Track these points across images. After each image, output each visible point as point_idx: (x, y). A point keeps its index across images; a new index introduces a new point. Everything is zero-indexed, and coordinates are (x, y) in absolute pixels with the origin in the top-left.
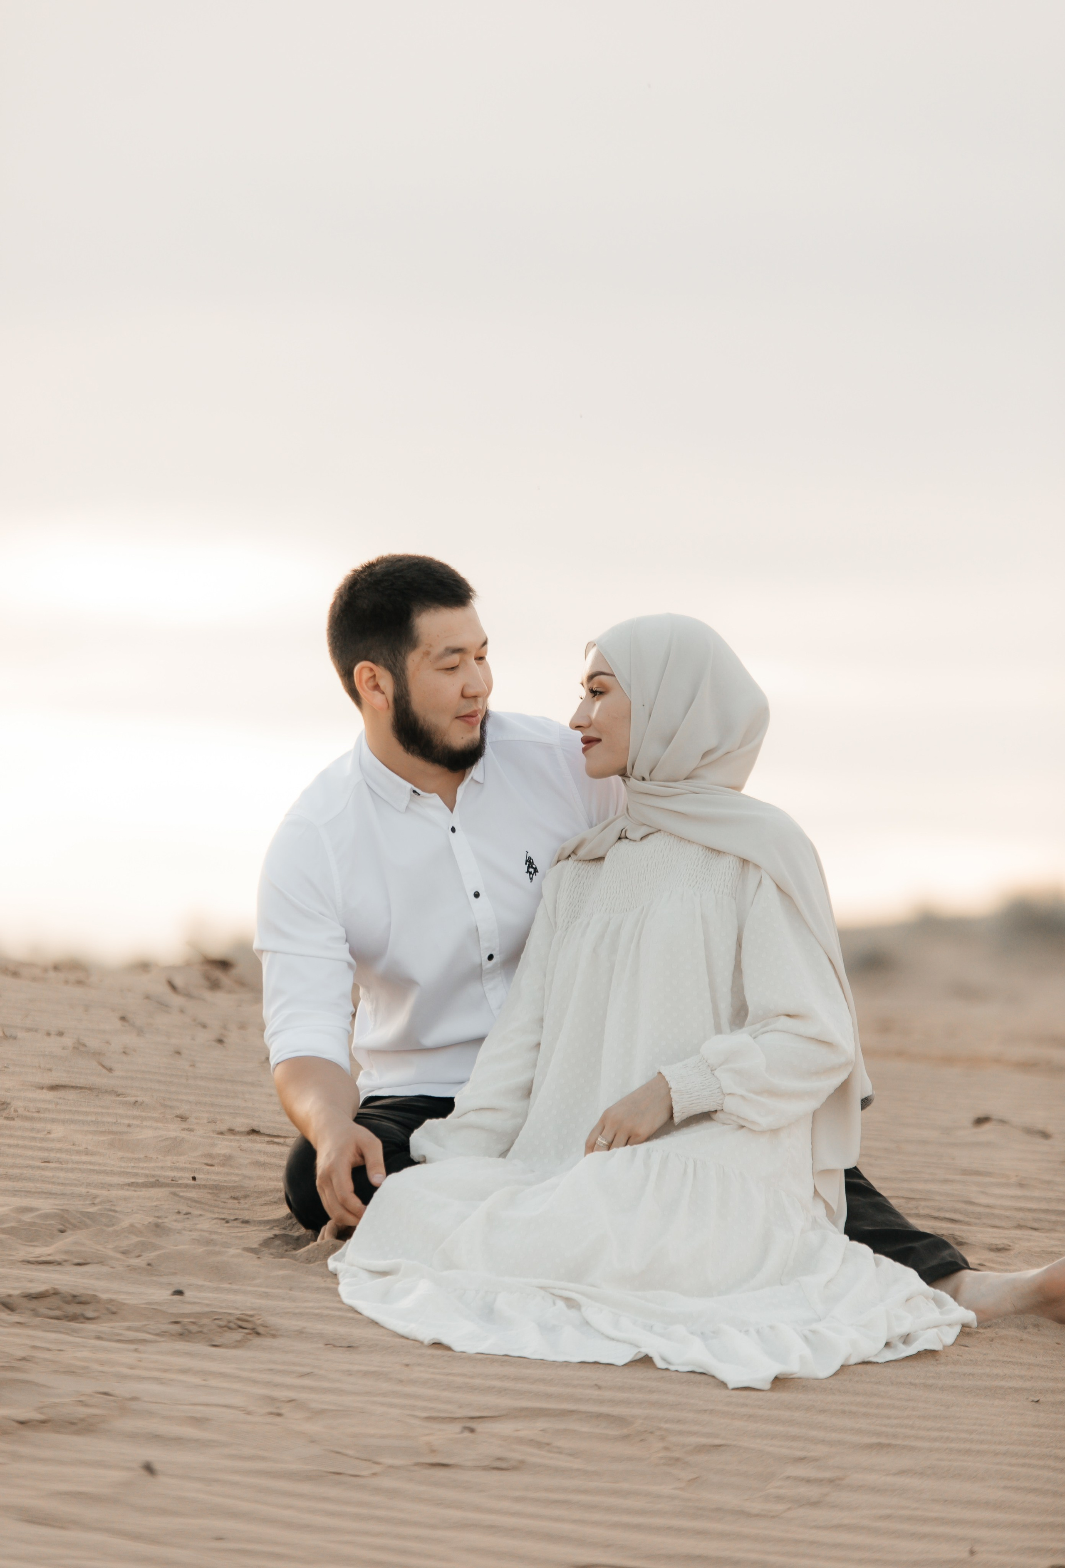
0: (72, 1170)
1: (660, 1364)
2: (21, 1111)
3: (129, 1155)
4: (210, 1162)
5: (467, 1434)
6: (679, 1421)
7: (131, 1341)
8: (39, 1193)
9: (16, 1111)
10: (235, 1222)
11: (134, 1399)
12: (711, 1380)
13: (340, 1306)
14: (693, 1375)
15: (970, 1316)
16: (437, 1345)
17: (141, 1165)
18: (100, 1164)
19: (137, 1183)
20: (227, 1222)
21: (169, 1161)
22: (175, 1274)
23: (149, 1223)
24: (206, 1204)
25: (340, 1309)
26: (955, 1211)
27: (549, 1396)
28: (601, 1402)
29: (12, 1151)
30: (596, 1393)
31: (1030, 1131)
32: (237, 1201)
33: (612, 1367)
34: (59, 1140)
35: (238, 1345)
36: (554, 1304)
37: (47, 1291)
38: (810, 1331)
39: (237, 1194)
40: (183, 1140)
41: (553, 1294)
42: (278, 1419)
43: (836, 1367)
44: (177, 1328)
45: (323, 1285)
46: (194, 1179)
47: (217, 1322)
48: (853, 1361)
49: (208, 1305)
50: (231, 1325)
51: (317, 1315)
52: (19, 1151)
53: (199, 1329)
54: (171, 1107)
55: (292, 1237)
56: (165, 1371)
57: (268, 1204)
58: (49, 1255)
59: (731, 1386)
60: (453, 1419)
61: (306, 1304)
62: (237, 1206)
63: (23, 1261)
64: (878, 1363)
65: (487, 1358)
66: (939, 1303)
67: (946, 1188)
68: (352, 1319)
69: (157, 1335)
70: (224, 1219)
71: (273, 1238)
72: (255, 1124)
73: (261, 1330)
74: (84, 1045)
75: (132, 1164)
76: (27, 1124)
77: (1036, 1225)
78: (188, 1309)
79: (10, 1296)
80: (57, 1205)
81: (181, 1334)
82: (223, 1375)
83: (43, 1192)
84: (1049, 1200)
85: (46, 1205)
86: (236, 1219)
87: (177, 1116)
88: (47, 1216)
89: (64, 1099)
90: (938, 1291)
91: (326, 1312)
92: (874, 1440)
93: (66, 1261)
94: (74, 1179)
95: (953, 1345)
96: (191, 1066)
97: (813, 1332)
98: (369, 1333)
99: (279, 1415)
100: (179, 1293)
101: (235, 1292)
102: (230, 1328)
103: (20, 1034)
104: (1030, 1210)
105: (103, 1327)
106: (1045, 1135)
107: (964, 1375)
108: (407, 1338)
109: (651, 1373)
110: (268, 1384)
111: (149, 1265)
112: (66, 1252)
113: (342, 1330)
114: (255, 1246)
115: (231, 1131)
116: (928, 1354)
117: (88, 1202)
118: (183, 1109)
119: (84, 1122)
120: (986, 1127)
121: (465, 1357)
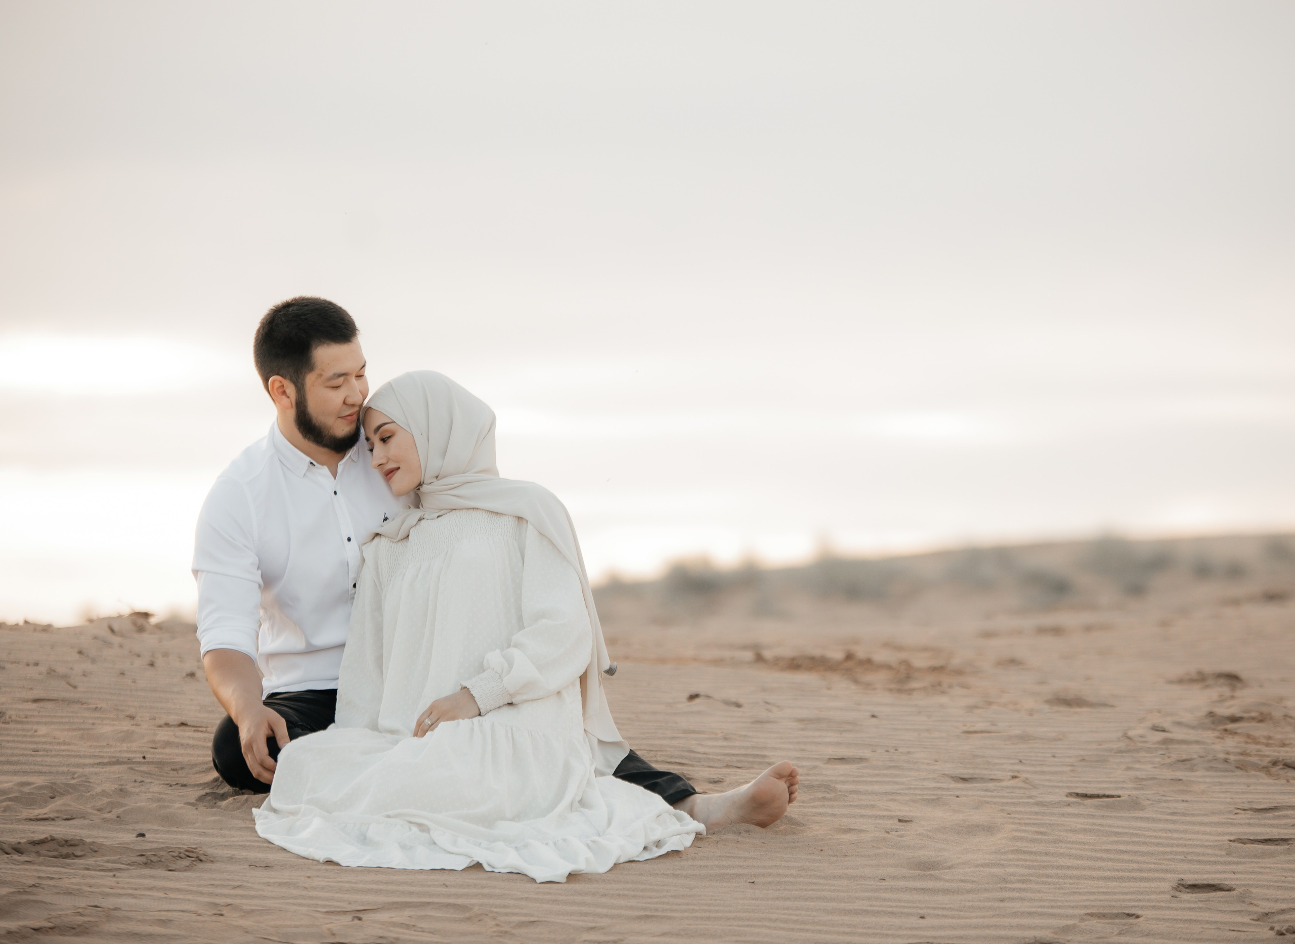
0: (55, 756)
1: (488, 868)
2: (14, 717)
3: (95, 744)
4: (154, 746)
5: (356, 921)
6: (504, 906)
7: (110, 870)
8: (33, 772)
9: (10, 717)
10: (177, 786)
11: (116, 909)
12: (524, 877)
13: (257, 839)
14: (511, 875)
15: (701, 827)
16: (329, 862)
17: (105, 750)
18: (75, 751)
19: (103, 763)
20: (171, 786)
21: (125, 746)
22: (137, 823)
23: (116, 789)
24: (155, 775)
25: (257, 841)
26: (682, 757)
27: (411, 893)
28: (449, 896)
29: (10, 745)
30: (444, 890)
31: (728, 703)
32: (176, 772)
33: (453, 872)
34: (44, 736)
35: (187, 869)
37: (46, 838)
38: (592, 841)
39: (175, 767)
40: (133, 732)
42: (221, 918)
43: (611, 865)
44: (143, 859)
45: (244, 825)
46: (144, 758)
47: (171, 853)
48: (622, 860)
49: (163, 843)
50: (182, 855)
51: (241, 846)
52: (15, 745)
53: (159, 859)
54: (122, 711)
55: (218, 794)
56: (136, 889)
57: (199, 773)
58: (45, 814)
59: (538, 881)
60: (345, 912)
61: (233, 839)
62: (176, 775)
63: (26, 819)
66: (679, 819)
67: (675, 742)
68: (268, 847)
69: (129, 864)
70: (168, 784)
71: (205, 795)
72: (184, 719)
73: (203, 858)
74: (54, 671)
75: (98, 750)
76: (19, 726)
77: (739, 765)
78: (148, 846)
79: (19, 843)
80: (47, 780)
81: (146, 864)
82: (179, 890)
83: (36, 772)
84: (747, 748)
85: (40, 781)
86: (177, 784)
87: (127, 716)
88: (41, 788)
89: (44, 708)
90: (678, 811)
91: (248, 844)
92: (642, 913)
93: (57, 817)
94: (57, 762)
95: (691, 847)
96: (133, 682)
98: (280, 856)
99: (222, 915)
100: (142, 835)
101: (181, 833)
102: (181, 857)
103: (8, 666)
104: (734, 755)
105: (90, 861)
106: (738, 705)
107: (700, 866)
108: (308, 859)
109: (481, 875)
110: (211, 894)
111: (118, 817)
112: (58, 811)
113: (261, 855)
114: (193, 801)
115: (167, 725)
116: (675, 853)
117: (69, 777)
118: (131, 711)
119: (60, 723)
120: (697, 701)
121: (349, 870)
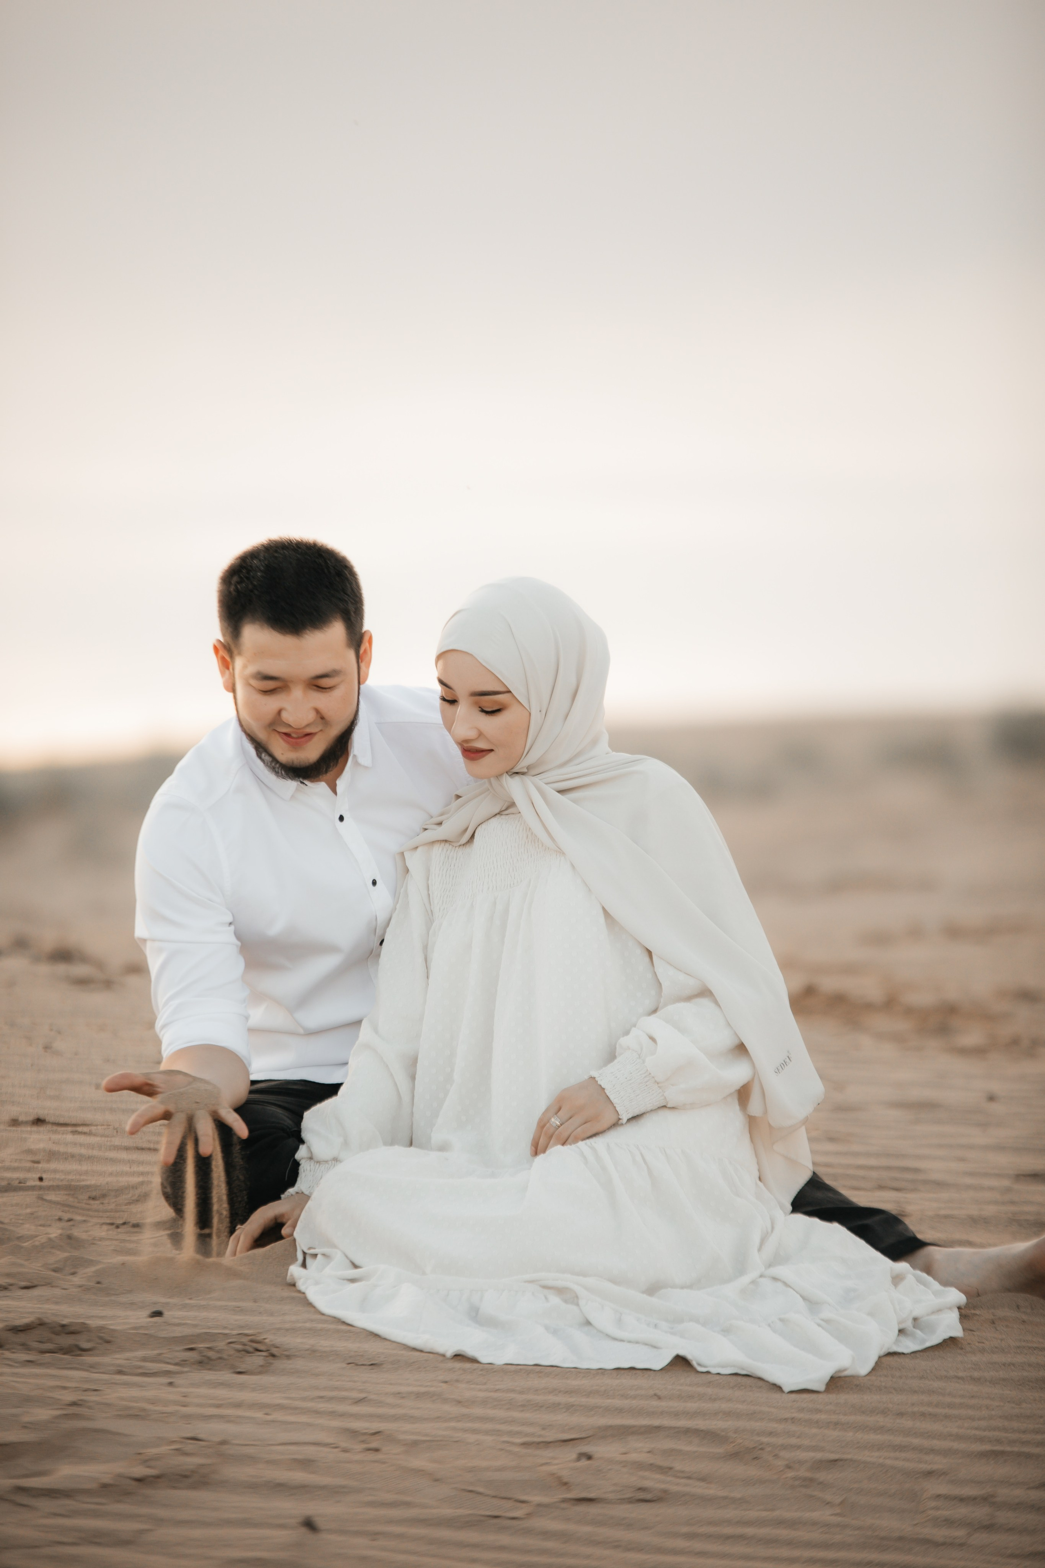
4: (36, 1159)
5: (584, 1459)
6: (771, 1434)
7: (158, 1374)
10: (125, 1226)
11: (223, 1442)
12: (761, 1383)
14: (739, 1379)
16: (459, 1357)
20: (118, 1227)
22: (137, 1292)
24: (77, 1208)
27: (620, 1411)
32: (99, 1203)
35: (263, 1370)
37: (31, 1321)
39: (94, 1194)
42: (380, 1456)
44: (194, 1354)
46: (40, 1179)
47: (231, 1345)
49: (195, 1326)
50: (247, 1347)
56: (221, 1406)
59: (786, 1389)
60: (555, 1444)
62: (106, 1207)
64: (903, 1354)
65: (521, 1369)
69: (176, 1364)
70: (112, 1224)
72: (32, 1112)
73: (274, 1351)
78: (185, 1332)
81: (200, 1362)
82: (281, 1407)
86: (124, 1224)
93: (11, 1285)
99: (378, 1450)
100: (159, 1313)
101: (205, 1308)
102: (247, 1352)
105: (119, 1359)
107: (1004, 1365)
108: (421, 1351)
109: (692, 1378)
110: (333, 1414)
111: (96, 1283)
112: (7, 1274)
113: (352, 1345)
115: (18, 1122)
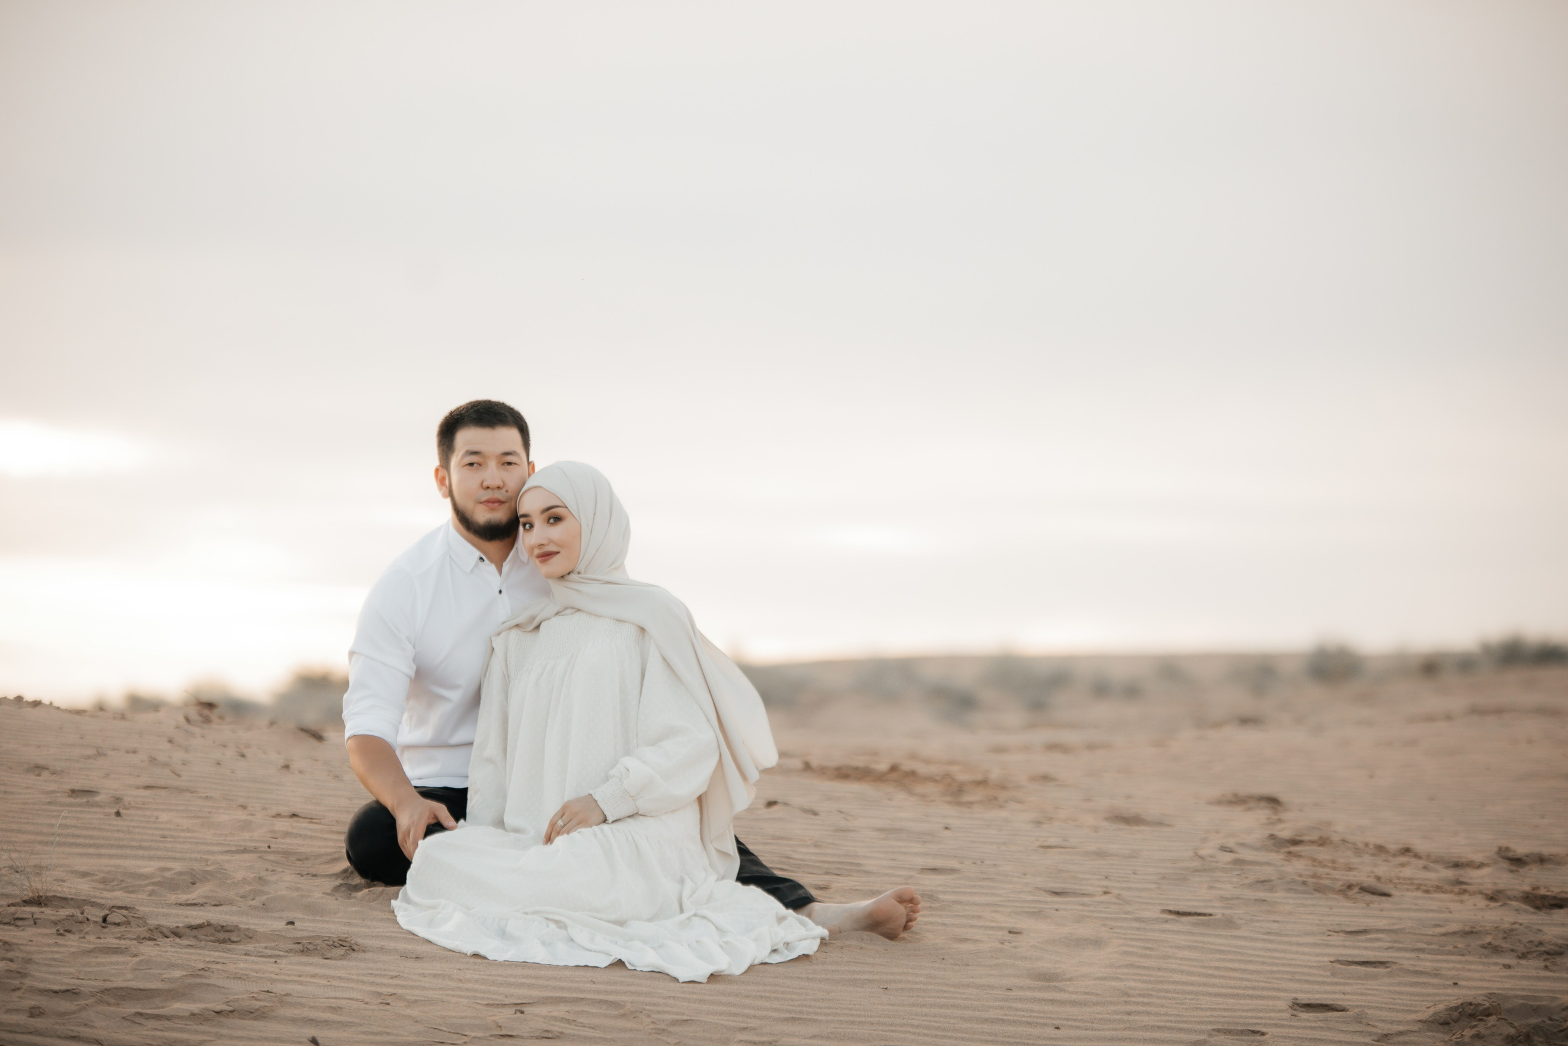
0: (184, 842)
2: (134, 804)
3: (218, 832)
4: (274, 836)
5: (519, 1014)
6: (653, 1005)
7: (270, 957)
8: (168, 858)
9: (129, 804)
10: (308, 876)
11: (287, 995)
12: (666, 977)
14: (653, 974)
15: (825, 932)
16: (476, 955)
17: (229, 838)
18: (201, 839)
19: (232, 851)
20: (302, 876)
21: (247, 835)
22: (284, 911)
23: (253, 877)
24: (283, 864)
27: (563, 989)
28: (598, 992)
30: (593, 986)
31: (805, 811)
32: (301, 862)
33: (596, 969)
34: (167, 823)
35: (342, 957)
36: (548, 926)
37: (202, 924)
38: (724, 942)
39: (301, 858)
40: (250, 822)
41: (547, 919)
42: (388, 1007)
44: (299, 947)
45: (384, 917)
46: (269, 847)
47: (325, 942)
48: (756, 962)
50: (336, 944)
51: (388, 937)
53: (314, 948)
54: (231, 800)
56: (300, 976)
58: (192, 900)
60: (506, 1006)
61: (378, 930)
62: (304, 865)
63: (176, 904)
66: (804, 924)
69: (287, 951)
70: (299, 874)
72: (293, 810)
73: (355, 947)
74: (155, 759)
75: (223, 838)
76: (140, 812)
78: (301, 934)
79: (178, 927)
80: (182, 866)
81: (303, 952)
82: (340, 978)
83: (170, 858)
84: (838, 856)
85: (178, 866)
86: (308, 874)
87: (239, 806)
88: (181, 873)
91: (394, 935)
92: (788, 1015)
93: (206, 903)
94: (187, 849)
95: (817, 951)
96: (232, 773)
97: (726, 943)
98: (427, 948)
99: (388, 1004)
100: (292, 923)
101: (327, 922)
102: (335, 947)
103: (109, 753)
105: (250, 947)
106: (815, 814)
107: (832, 971)
109: (624, 973)
110: (372, 984)
112: (206, 897)
113: (409, 947)
114: (329, 891)
115: (279, 815)
117: (203, 864)
118: (241, 801)
119: (178, 811)
120: (776, 808)
121: (495, 963)
